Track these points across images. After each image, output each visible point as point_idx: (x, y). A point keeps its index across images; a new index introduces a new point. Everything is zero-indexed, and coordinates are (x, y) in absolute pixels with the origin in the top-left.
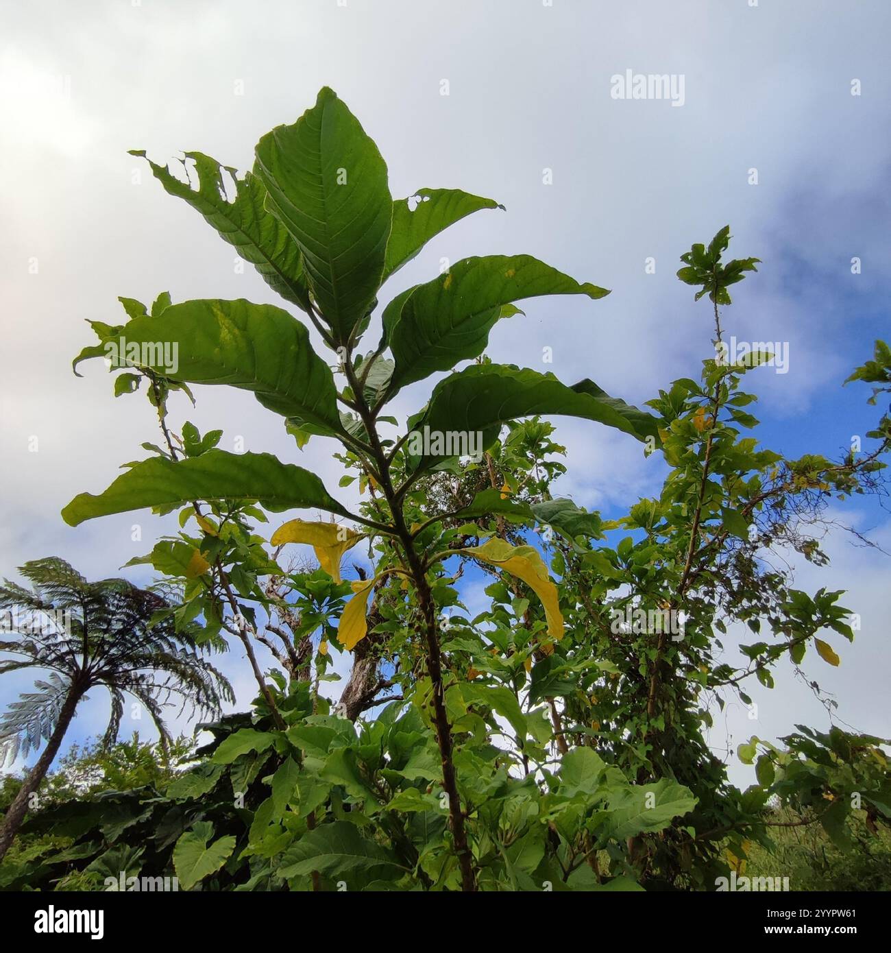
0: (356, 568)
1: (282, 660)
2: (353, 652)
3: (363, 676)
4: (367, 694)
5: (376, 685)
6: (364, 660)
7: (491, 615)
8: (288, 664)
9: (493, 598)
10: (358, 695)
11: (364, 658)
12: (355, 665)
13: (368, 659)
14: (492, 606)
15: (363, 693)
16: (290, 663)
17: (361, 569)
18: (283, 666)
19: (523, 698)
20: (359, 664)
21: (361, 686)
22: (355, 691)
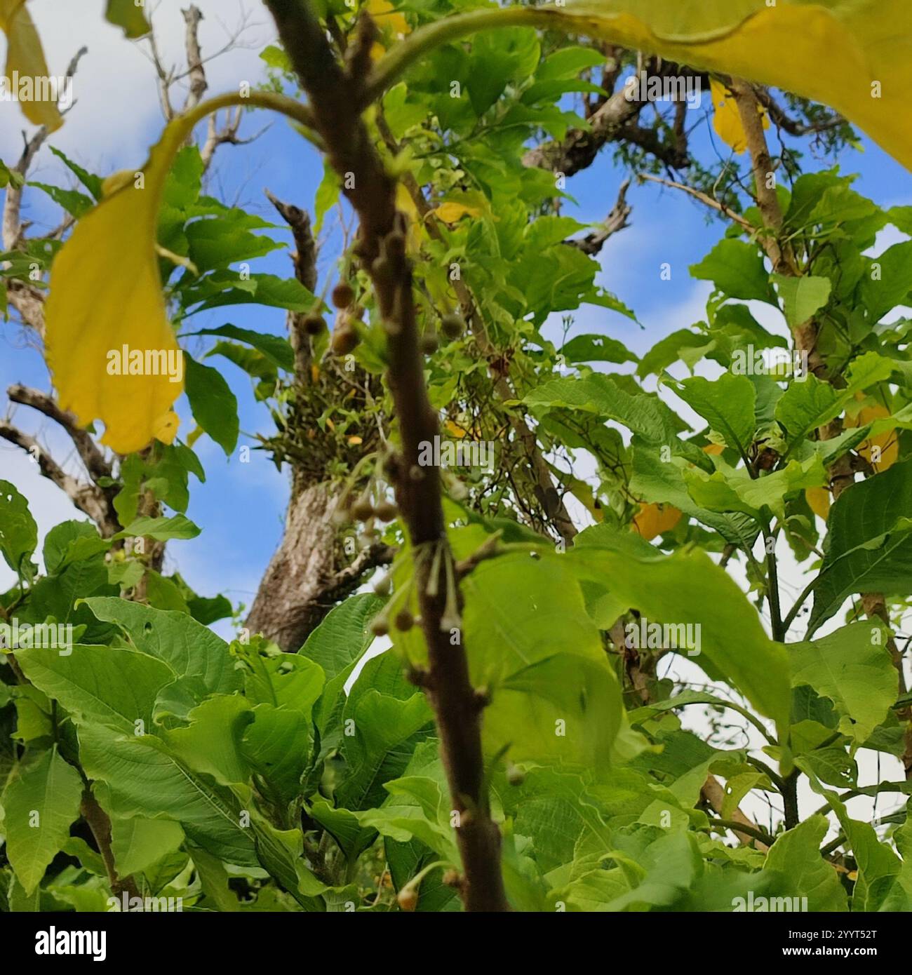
0: (279, 206)
1: (73, 490)
2: (284, 465)
3: (320, 533)
4: (333, 583)
5: (361, 558)
6: (322, 486)
7: (700, 341)
8: (90, 503)
9: (711, 283)
10: (309, 587)
11: (320, 481)
12: (294, 499)
13: (334, 484)
14: (709, 305)
15: (322, 580)
16: (97, 498)
17: (294, 210)
18: (78, 507)
19: (797, 597)
20: (306, 498)
21: (314, 561)
22: (298, 576)
